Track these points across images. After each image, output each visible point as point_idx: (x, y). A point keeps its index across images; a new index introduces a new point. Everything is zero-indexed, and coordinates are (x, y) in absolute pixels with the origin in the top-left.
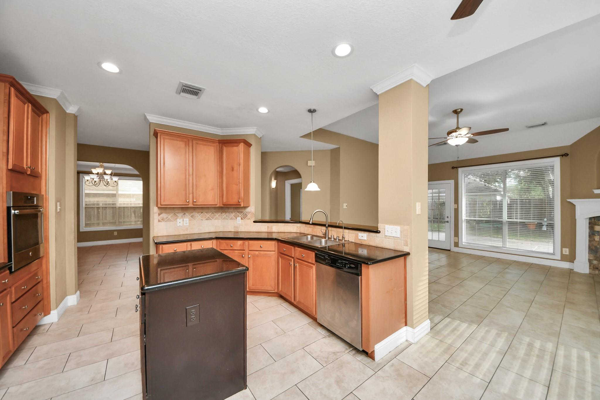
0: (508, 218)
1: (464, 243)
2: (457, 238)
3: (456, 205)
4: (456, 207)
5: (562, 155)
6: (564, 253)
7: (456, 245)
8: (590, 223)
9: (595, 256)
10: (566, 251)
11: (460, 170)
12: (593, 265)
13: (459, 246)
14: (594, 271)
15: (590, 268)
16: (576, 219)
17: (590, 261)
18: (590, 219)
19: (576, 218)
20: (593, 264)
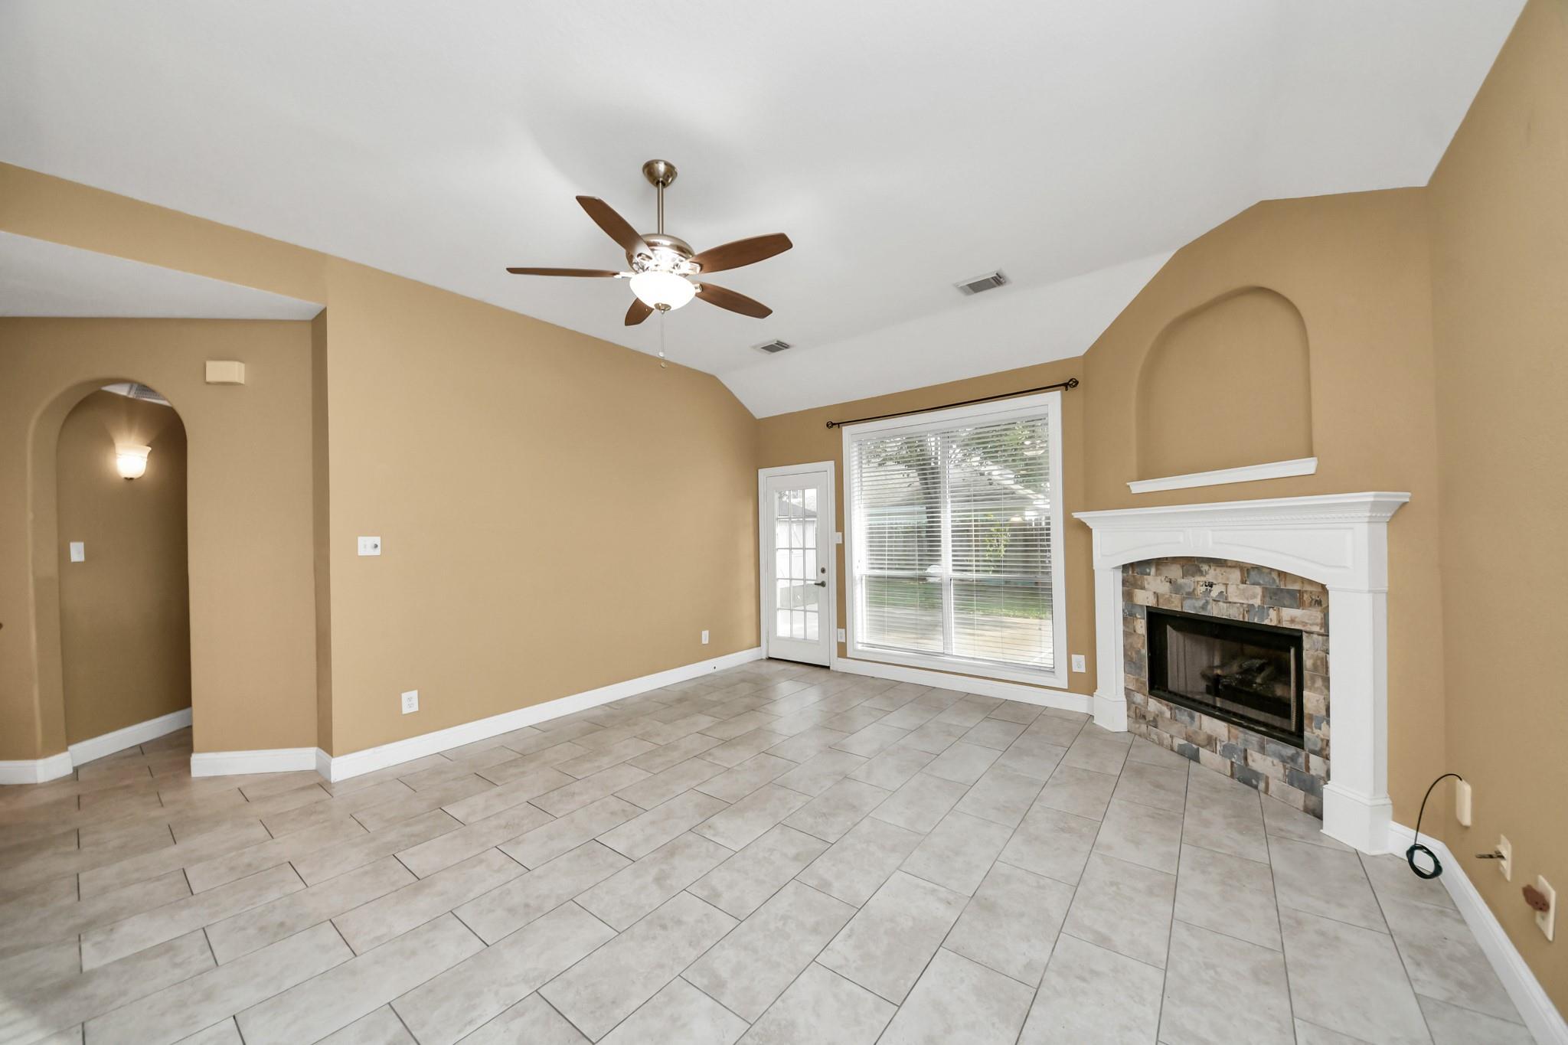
0: (954, 570)
1: (860, 647)
2: (844, 630)
3: (841, 534)
4: (841, 542)
5: (1066, 385)
6: (1075, 669)
7: (842, 650)
8: (1124, 582)
9: (1137, 680)
10: (1080, 663)
11: (847, 431)
12: (1134, 706)
13: (848, 656)
14: (1137, 726)
15: (1128, 716)
16: (1093, 571)
17: (1128, 692)
18: (1125, 567)
19: (1094, 568)
20: (1134, 703)
